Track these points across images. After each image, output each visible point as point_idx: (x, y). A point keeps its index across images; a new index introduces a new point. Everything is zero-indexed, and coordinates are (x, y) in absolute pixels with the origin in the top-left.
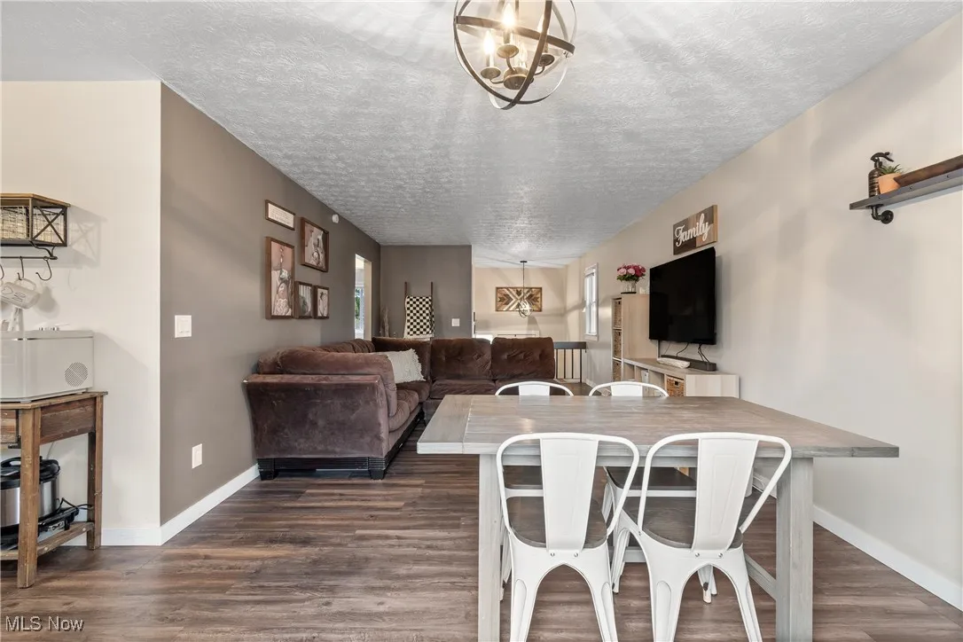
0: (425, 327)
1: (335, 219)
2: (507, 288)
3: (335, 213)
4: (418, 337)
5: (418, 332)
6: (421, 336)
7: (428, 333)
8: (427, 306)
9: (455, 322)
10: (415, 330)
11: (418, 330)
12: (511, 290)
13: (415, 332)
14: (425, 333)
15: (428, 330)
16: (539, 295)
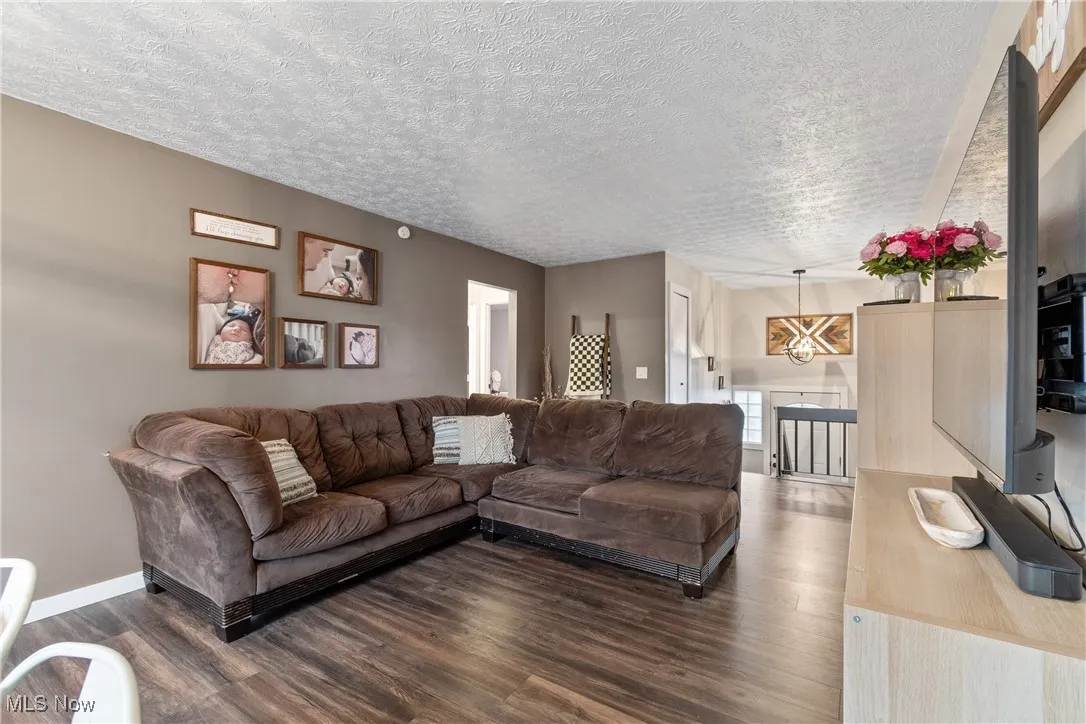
0: (593, 379)
1: (404, 233)
2: (787, 318)
3: (400, 224)
4: (583, 393)
5: (583, 387)
6: (588, 392)
7: (597, 388)
8: (597, 348)
9: (642, 373)
10: (579, 383)
11: (584, 383)
12: (793, 320)
13: (579, 387)
14: (592, 388)
15: (597, 383)
16: (847, 327)
